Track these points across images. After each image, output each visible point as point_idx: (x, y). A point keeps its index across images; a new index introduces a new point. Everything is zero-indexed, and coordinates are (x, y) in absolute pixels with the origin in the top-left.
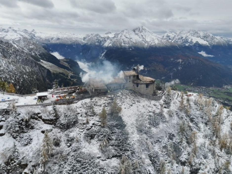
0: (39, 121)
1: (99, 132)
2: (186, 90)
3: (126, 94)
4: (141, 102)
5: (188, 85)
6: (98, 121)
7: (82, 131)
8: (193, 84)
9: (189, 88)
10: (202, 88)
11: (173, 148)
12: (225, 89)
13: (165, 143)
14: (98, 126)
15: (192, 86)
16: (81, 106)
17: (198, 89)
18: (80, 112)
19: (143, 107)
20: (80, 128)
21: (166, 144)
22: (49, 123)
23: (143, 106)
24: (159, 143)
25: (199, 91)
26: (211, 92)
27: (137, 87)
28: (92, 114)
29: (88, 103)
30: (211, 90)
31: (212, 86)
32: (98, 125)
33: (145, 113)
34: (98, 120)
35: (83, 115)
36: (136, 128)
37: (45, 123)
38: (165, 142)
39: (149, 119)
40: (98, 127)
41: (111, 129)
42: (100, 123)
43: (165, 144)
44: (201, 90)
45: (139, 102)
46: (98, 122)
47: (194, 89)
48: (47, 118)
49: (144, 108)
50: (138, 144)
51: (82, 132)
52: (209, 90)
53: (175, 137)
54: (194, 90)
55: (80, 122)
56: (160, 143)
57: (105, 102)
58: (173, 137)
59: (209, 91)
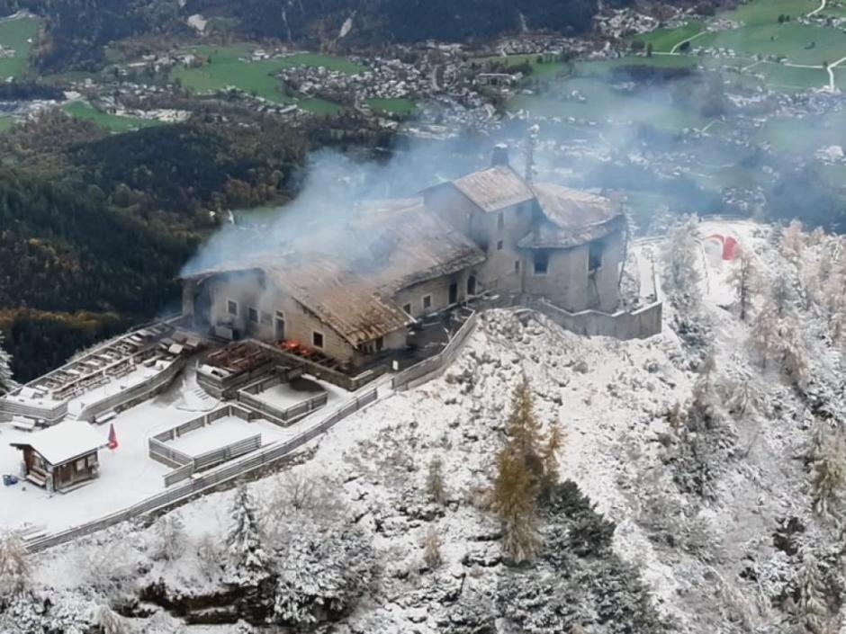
0: (146, 621)
1: (512, 595)
2: (304, 89)
3: (503, 333)
4: (589, 368)
5: (313, 47)
6: (481, 539)
7: (421, 612)
8: (356, 24)
9: (325, 76)
10: (438, 52)
11: (823, 594)
12: (613, 41)
13: (776, 574)
14: (492, 564)
15: (345, 48)
16: (349, 466)
17: (402, 75)
18: (361, 507)
19: (614, 394)
20: (409, 600)
21: (783, 580)
22: (221, 615)
23: (610, 387)
24: (751, 587)
25: (414, 86)
26: (514, 85)
27: (540, 275)
28: (436, 505)
29: (374, 441)
30: (512, 71)
31: (512, 30)
32: (487, 560)
33: (632, 428)
34: (478, 535)
35: (388, 522)
36: (642, 530)
37: (193, 621)
38: (776, 572)
39: (666, 463)
40: (492, 569)
41: (563, 566)
42: (495, 549)
43: (780, 585)
44: (432, 76)
45: (583, 371)
46: (481, 546)
47: (368, 75)
48: (209, 589)
49: (619, 397)
50: (690, 615)
51: (423, 620)
52: (494, 68)
53: (802, 529)
54: (373, 82)
55: (391, 567)
56: (756, 585)
57: (452, 413)
58: (793, 536)
59: (494, 82)
